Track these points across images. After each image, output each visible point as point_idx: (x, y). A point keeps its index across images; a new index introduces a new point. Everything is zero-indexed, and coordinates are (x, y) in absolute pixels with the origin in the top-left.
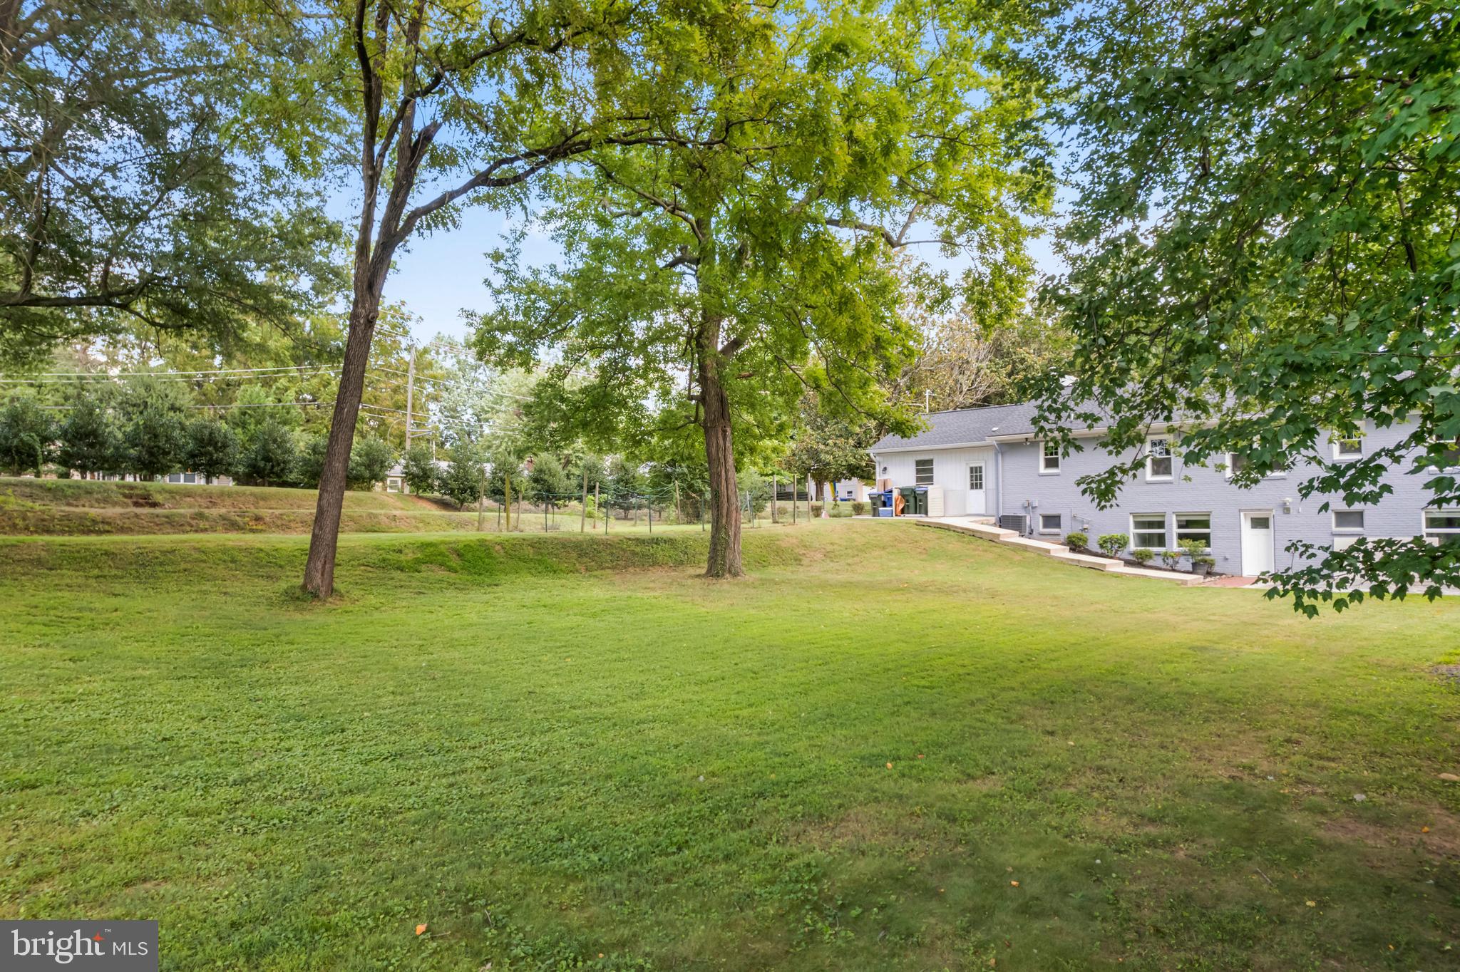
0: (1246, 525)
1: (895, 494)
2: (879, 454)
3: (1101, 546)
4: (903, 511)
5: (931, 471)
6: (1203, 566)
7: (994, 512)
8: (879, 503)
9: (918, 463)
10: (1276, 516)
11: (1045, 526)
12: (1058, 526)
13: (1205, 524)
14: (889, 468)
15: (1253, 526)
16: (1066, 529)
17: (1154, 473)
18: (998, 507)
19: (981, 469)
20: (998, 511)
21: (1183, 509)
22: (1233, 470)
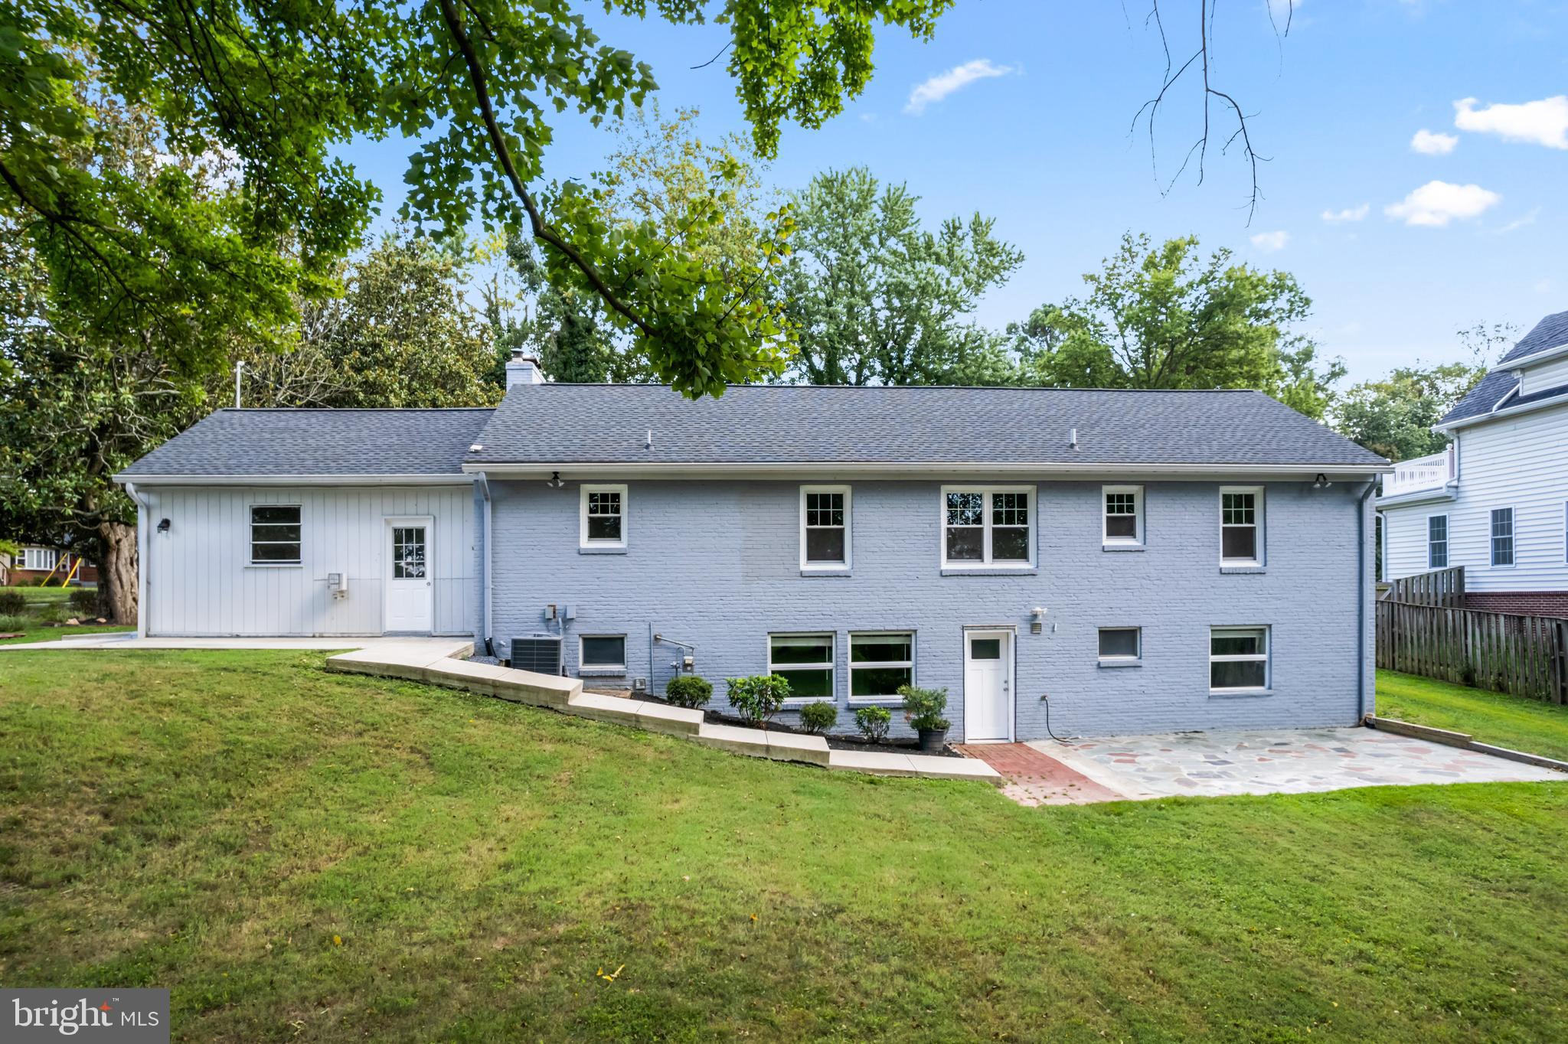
0: (968, 652)
2: (142, 487)
3: (737, 701)
5: (296, 532)
6: (933, 734)
7: (473, 628)
9: (259, 513)
10: (1012, 636)
11: (587, 660)
12: (619, 658)
13: (903, 652)
14: (177, 523)
15: (976, 655)
16: (636, 664)
17: (812, 556)
18: (482, 620)
19: (420, 534)
20: (482, 628)
21: (866, 626)
22: (949, 557)
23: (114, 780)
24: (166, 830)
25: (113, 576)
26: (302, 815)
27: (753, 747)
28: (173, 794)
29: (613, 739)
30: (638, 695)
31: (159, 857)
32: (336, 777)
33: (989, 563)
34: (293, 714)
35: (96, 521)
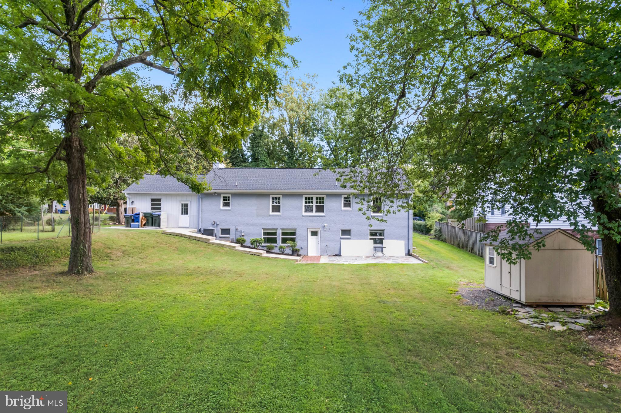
0: (309, 234)
1: (141, 216)
2: (128, 194)
3: (252, 243)
4: (144, 225)
5: (160, 204)
6: (295, 252)
7: (197, 227)
8: (130, 220)
9: (153, 200)
10: (320, 231)
11: (222, 234)
12: (229, 234)
13: (293, 234)
14: (135, 202)
15: (312, 235)
16: (233, 235)
17: (273, 211)
18: (199, 224)
19: (187, 205)
20: (199, 226)
21: (285, 227)
22: (305, 212)
23: (124, 248)
24: (132, 256)
25: (120, 212)
26: (153, 255)
27: (246, 251)
28: (133, 251)
29: (217, 248)
30: (232, 242)
31: (131, 259)
32: (160, 251)
33: (314, 213)
34: (154, 241)
35: (117, 199)
